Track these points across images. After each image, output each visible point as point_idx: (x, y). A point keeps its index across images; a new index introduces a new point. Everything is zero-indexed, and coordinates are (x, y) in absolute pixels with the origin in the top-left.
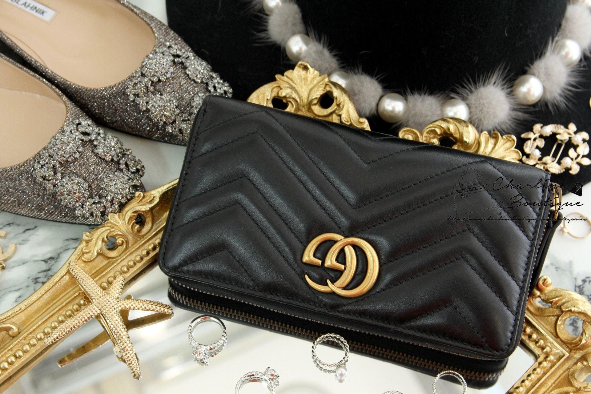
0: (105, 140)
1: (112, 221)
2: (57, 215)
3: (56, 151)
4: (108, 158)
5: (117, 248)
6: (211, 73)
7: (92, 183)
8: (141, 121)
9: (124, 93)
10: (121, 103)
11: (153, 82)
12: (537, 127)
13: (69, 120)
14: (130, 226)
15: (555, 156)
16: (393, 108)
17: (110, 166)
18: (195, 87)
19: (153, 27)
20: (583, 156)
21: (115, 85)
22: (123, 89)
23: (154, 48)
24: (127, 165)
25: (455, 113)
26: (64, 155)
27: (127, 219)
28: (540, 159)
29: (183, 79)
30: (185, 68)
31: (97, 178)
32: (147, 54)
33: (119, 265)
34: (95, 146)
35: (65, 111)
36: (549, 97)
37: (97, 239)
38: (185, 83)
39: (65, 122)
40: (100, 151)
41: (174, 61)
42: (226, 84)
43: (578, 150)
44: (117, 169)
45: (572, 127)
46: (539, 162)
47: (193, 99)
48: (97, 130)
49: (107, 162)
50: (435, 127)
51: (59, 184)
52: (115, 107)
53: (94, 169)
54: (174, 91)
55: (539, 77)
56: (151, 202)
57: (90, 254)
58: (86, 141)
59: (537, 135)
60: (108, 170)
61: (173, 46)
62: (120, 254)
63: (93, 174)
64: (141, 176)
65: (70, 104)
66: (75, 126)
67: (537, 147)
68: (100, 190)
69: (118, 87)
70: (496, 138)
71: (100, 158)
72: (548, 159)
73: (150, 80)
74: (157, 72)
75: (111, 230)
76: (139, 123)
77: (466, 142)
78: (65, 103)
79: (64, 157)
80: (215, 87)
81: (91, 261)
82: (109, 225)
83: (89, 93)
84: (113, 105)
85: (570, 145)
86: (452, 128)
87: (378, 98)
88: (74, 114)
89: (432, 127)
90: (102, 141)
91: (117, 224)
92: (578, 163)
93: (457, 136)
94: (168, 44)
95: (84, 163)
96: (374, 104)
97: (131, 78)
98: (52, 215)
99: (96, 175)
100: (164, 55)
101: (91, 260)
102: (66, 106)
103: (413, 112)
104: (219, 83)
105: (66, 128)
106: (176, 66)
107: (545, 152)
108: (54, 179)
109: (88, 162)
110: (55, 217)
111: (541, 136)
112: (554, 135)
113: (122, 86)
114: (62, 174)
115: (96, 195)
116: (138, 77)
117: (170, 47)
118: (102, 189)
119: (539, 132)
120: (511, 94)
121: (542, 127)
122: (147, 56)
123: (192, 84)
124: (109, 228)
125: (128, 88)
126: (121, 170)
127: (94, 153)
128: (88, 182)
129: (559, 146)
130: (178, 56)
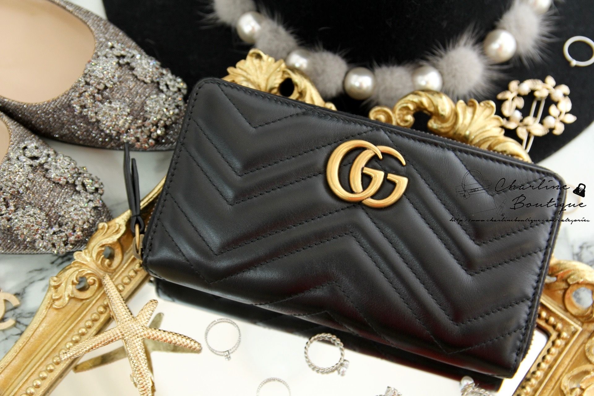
0: (56, 162)
1: (79, 260)
2: (15, 249)
3: (5, 183)
4: (63, 181)
5: (89, 287)
6: (160, 70)
7: (49, 211)
8: (92, 132)
9: (70, 106)
10: (68, 116)
11: (99, 90)
12: (513, 85)
13: (13, 144)
14: (99, 262)
15: (535, 115)
16: (361, 84)
17: (66, 189)
18: (145, 89)
19: (90, 25)
20: (566, 113)
21: (58, 98)
22: (67, 100)
23: (94, 50)
24: (84, 185)
25: (427, 82)
26: (14, 186)
27: (94, 255)
28: (521, 121)
29: (132, 81)
30: (132, 69)
31: (53, 206)
32: (88, 60)
33: (95, 306)
34: (47, 170)
35: (8, 134)
36: (522, 51)
37: (66, 283)
38: (134, 86)
39: (9, 147)
40: (53, 174)
41: (118, 63)
42: (179, 80)
43: (560, 105)
44: (74, 191)
45: (550, 81)
46: (521, 124)
47: (146, 103)
48: (45, 152)
49: (61, 185)
50: (407, 103)
51: (13, 217)
52: (62, 121)
53: (49, 196)
54: (123, 97)
55: (510, 31)
56: (117, 231)
57: (61, 300)
58: (36, 167)
59: (515, 94)
60: (64, 194)
61: (115, 46)
62: (93, 293)
63: (49, 201)
64: (101, 195)
65: (12, 125)
66: (21, 151)
67: (517, 108)
68: (59, 218)
69: (62, 99)
70: (473, 106)
71: (54, 182)
72: (530, 120)
73: (96, 88)
74: (102, 79)
75: (80, 270)
76: (90, 134)
77: (442, 115)
78: (5, 123)
79: (14, 188)
80: (167, 86)
81: (64, 307)
82: (76, 265)
83: (31, 109)
84: (59, 119)
85: (550, 101)
86: (425, 101)
87: (343, 75)
88: (18, 136)
89: (404, 103)
90: (54, 163)
91: (85, 263)
92: (562, 122)
93: (432, 109)
94: (110, 44)
95: (37, 191)
96: (339, 82)
97: (74, 89)
98: (11, 249)
99: (52, 202)
100: (107, 57)
101: (64, 305)
102: (8, 128)
103: (382, 88)
104: (171, 80)
105: (12, 155)
106: (122, 68)
107: (525, 112)
108: (7, 213)
109: (41, 190)
110: (13, 250)
111: (519, 95)
112: (532, 92)
113: (66, 98)
114: (15, 206)
115: (55, 224)
116: (83, 86)
117: (112, 47)
118: (60, 216)
119: (517, 90)
120: (483, 53)
121: (519, 85)
122: (89, 62)
123: (143, 86)
124: (77, 268)
125: (72, 99)
126: (78, 192)
127: (47, 178)
128: (44, 211)
129: (539, 103)
130: (123, 57)
